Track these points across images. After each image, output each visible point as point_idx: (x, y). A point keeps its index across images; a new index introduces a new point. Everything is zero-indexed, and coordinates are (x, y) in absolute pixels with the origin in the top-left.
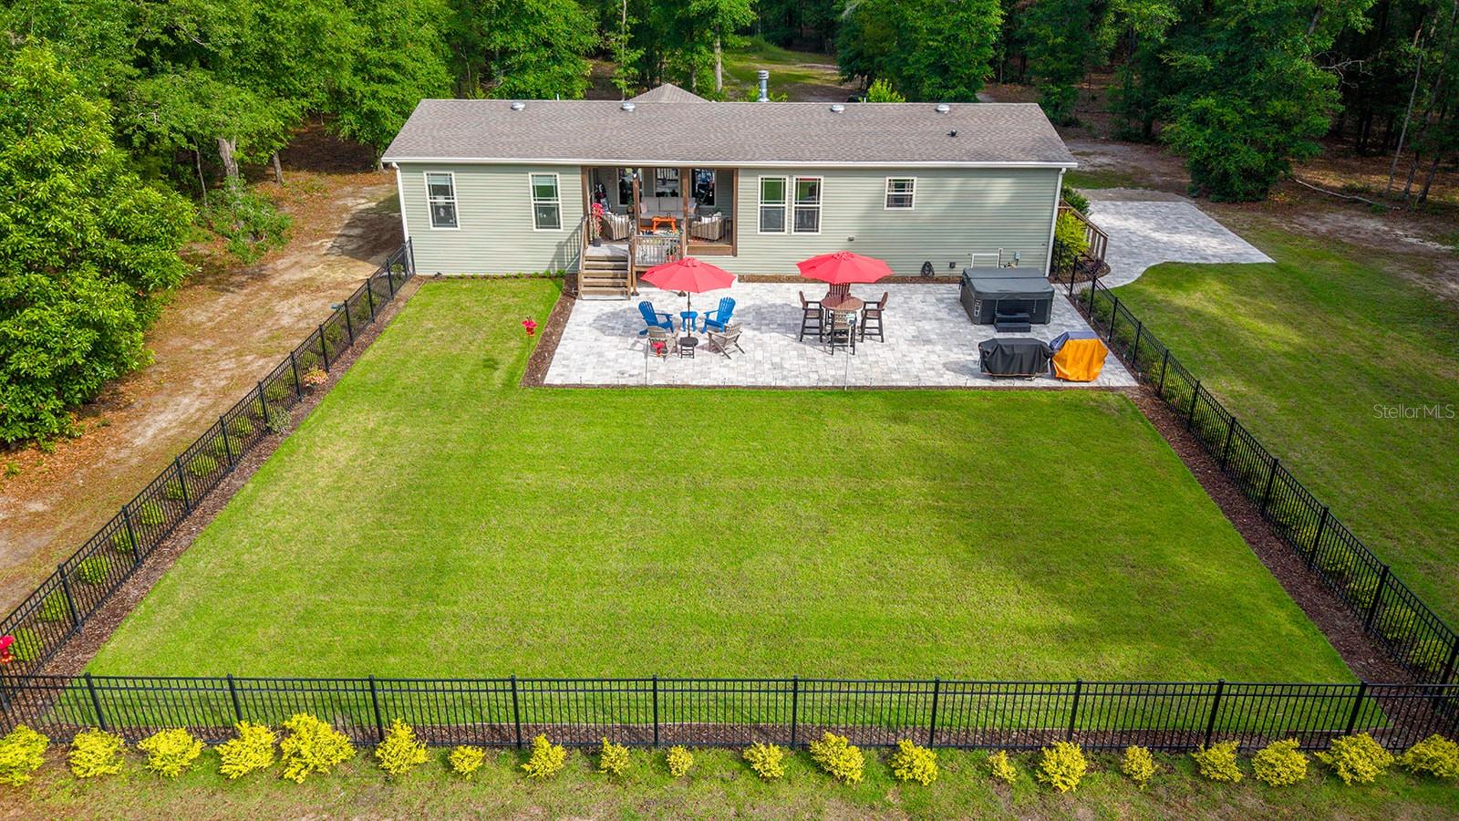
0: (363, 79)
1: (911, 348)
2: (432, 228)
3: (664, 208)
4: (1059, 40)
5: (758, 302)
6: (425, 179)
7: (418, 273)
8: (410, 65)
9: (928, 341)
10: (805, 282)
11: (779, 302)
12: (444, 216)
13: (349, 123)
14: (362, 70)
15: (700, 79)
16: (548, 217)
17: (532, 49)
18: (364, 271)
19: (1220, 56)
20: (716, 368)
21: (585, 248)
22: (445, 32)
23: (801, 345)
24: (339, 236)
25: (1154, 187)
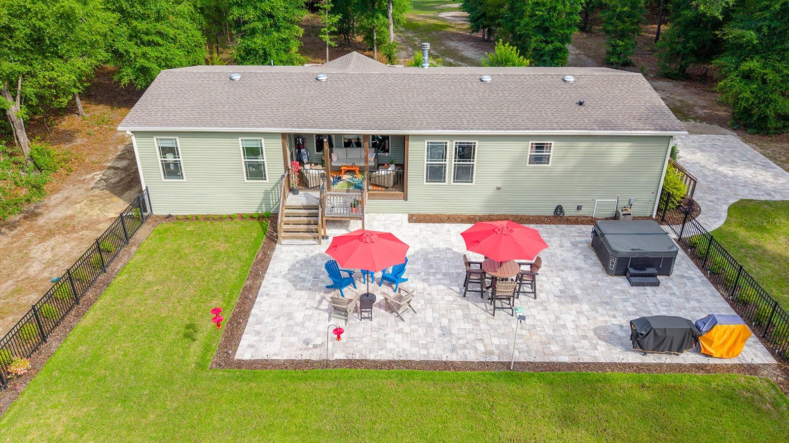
0: (136, 44)
1: (562, 307)
2: (164, 180)
3: (350, 156)
4: (626, 9)
5: (425, 246)
6: (155, 144)
7: (155, 213)
8: (171, 32)
9: (574, 299)
10: (461, 222)
11: (442, 246)
12: (173, 171)
13: (127, 76)
14: (136, 37)
15: (379, 33)
16: (256, 172)
17: (259, 19)
18: (118, 206)
19: (765, 30)
20: (392, 335)
21: (285, 197)
22: (199, 6)
23: (465, 302)
24: (110, 168)
25: (702, 119)
